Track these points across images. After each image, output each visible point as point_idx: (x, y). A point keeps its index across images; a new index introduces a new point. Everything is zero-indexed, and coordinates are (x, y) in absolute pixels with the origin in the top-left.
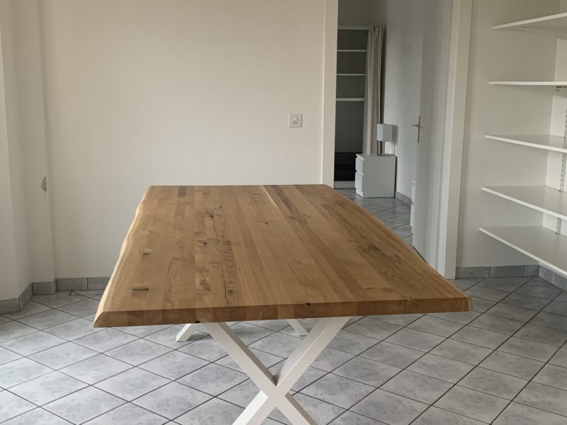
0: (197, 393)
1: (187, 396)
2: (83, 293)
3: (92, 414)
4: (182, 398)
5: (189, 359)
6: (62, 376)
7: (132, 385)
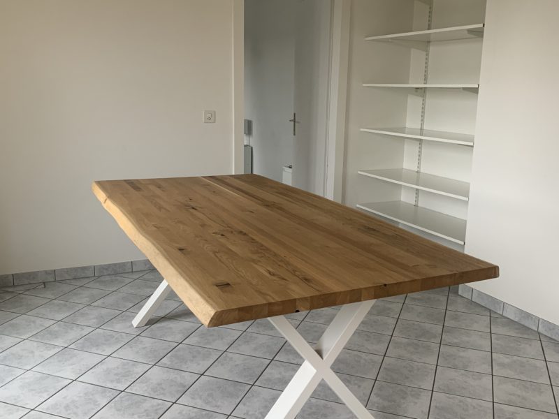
0: (184, 374)
1: (176, 378)
2: (10, 290)
3: (93, 409)
4: (172, 381)
5: (155, 342)
6: (38, 375)
7: (116, 374)
